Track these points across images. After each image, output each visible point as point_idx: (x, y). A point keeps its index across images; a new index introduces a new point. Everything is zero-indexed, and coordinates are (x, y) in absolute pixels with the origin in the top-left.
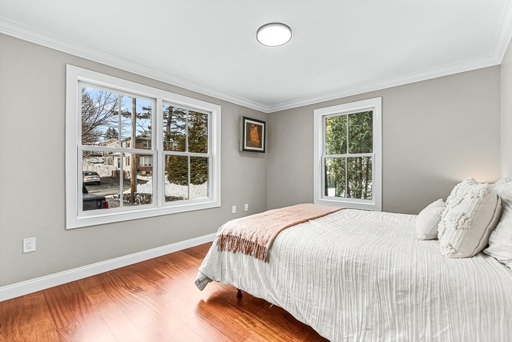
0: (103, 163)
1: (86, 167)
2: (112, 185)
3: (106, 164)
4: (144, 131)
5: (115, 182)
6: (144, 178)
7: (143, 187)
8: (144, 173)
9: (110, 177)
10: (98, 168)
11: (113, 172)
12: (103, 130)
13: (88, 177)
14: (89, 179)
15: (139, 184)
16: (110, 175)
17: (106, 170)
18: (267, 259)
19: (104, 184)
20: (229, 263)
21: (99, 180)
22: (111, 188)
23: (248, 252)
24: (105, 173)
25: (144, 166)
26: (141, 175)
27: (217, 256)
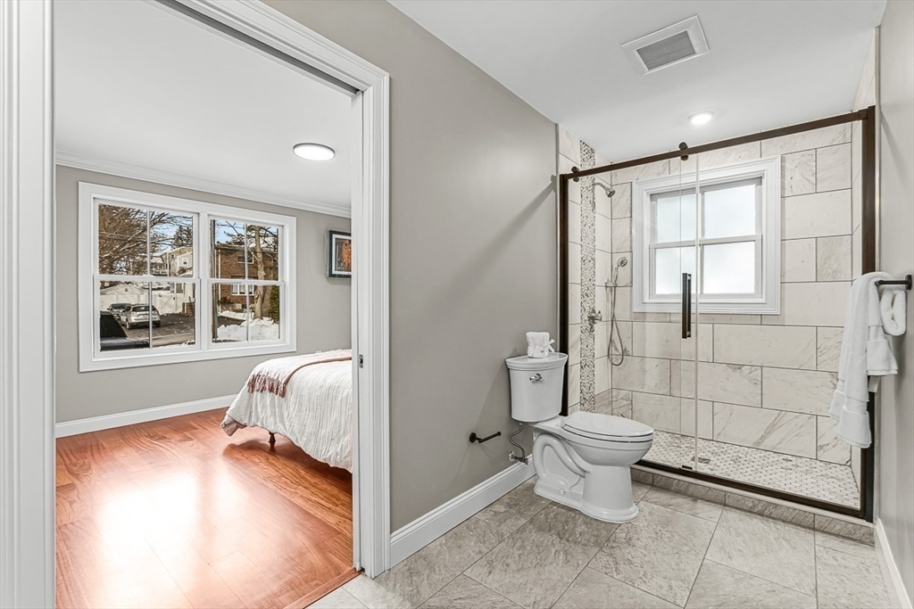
0: (168, 289)
1: (135, 296)
2: (181, 328)
3: (173, 292)
4: (236, 234)
5: (186, 322)
6: (239, 316)
7: (229, 330)
8: (239, 306)
9: (180, 315)
10: (158, 298)
11: (184, 304)
12: (166, 232)
13: (138, 313)
14: (141, 317)
15: (223, 326)
16: (180, 310)
17: (173, 302)
18: (283, 395)
19: (166, 326)
20: (256, 404)
21: (158, 319)
22: (179, 332)
23: (271, 390)
24: (171, 307)
25: (239, 294)
26: (234, 311)
27: (247, 397)
